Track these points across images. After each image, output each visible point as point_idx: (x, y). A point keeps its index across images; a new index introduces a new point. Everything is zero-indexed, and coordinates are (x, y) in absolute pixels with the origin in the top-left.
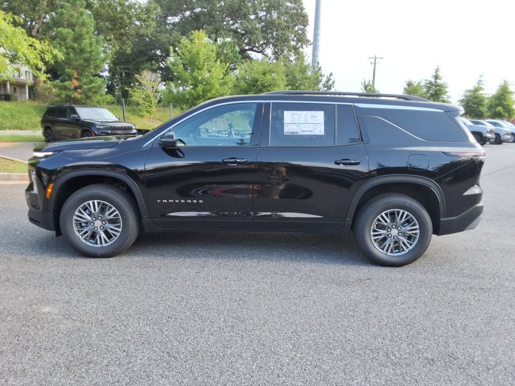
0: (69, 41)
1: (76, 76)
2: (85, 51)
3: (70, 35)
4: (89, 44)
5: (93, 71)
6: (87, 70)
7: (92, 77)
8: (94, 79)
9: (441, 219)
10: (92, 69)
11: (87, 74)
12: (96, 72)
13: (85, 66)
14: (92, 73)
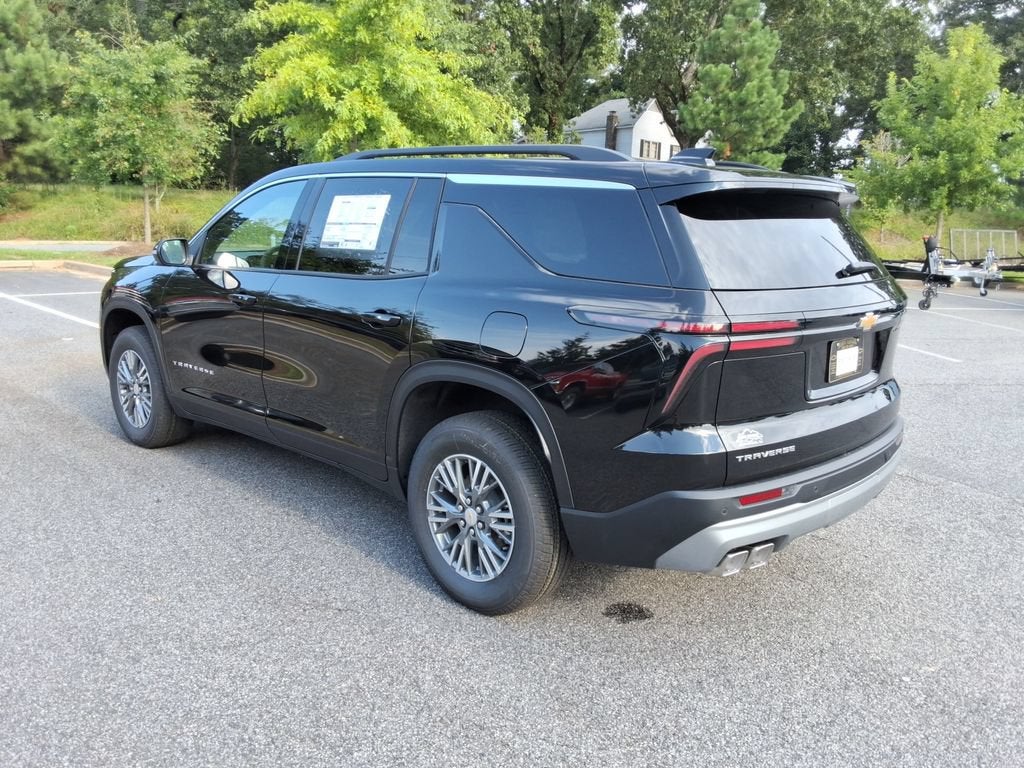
0: (722, 86)
1: (728, 154)
2: (748, 103)
3: (725, 76)
4: (756, 89)
5: (761, 140)
6: (751, 139)
7: (754, 154)
8: (760, 156)
9: (562, 510)
10: (759, 137)
11: (749, 147)
12: (769, 143)
13: (746, 133)
14: (761, 144)
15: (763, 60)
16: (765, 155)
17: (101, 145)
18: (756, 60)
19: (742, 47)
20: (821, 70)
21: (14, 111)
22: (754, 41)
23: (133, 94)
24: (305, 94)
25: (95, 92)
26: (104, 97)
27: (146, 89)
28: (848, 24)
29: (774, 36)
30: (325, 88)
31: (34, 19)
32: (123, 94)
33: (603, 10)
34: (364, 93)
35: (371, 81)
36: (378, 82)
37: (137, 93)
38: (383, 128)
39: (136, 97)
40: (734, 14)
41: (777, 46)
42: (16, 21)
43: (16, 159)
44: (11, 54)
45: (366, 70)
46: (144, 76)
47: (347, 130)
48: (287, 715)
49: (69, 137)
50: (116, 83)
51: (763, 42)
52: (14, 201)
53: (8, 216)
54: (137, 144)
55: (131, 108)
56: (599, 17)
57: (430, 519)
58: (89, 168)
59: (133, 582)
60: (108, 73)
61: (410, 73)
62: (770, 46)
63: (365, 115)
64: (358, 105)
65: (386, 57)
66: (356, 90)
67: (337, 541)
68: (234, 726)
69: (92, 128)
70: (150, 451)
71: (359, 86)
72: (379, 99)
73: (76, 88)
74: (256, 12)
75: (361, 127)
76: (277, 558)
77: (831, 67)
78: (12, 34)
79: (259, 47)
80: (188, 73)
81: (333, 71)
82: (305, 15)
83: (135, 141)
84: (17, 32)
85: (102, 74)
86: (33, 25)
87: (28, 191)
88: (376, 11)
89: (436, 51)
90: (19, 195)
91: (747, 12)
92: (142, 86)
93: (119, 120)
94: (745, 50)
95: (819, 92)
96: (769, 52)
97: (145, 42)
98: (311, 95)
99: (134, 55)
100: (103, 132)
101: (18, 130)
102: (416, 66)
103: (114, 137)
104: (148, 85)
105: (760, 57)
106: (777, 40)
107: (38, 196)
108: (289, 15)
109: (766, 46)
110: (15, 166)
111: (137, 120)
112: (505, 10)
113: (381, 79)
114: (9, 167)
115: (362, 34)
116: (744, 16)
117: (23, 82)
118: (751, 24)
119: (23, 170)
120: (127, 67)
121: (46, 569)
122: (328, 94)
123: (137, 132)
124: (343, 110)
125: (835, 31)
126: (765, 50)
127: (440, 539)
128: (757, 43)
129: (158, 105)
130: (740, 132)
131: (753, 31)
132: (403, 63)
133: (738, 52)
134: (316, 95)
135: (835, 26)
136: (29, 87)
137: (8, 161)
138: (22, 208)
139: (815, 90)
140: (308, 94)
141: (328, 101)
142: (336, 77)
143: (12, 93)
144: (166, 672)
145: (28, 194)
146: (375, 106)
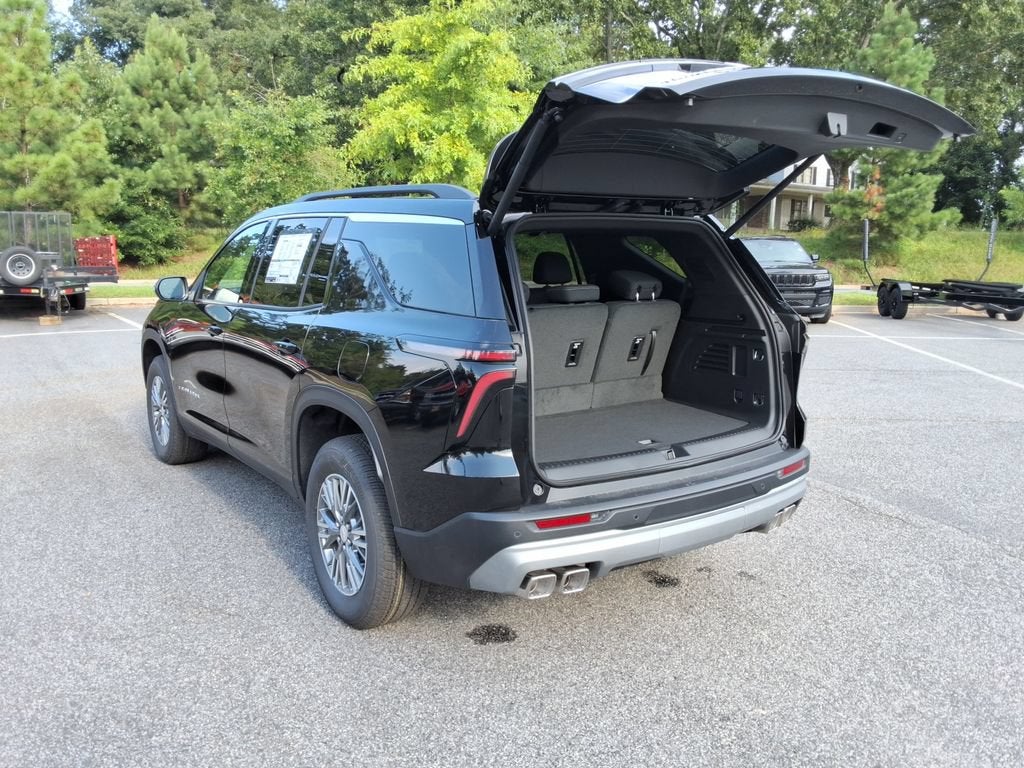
1: (878, 176)
5: (915, 161)
6: (903, 161)
7: (907, 176)
8: (914, 178)
9: (396, 529)
10: (912, 157)
11: (901, 169)
12: (924, 164)
13: (897, 155)
14: (915, 166)
15: (914, 79)
16: (918, 178)
17: (246, 192)
18: (907, 79)
19: (892, 67)
20: (987, 85)
21: (191, 163)
22: (904, 60)
23: (276, 144)
24: (398, 141)
25: (243, 144)
26: (250, 148)
27: (288, 140)
28: (1017, 36)
29: (927, 54)
30: (416, 135)
31: (211, 81)
32: (266, 145)
33: (743, 38)
34: (453, 136)
35: (460, 126)
36: (466, 126)
37: (280, 144)
38: (466, 169)
39: (278, 147)
40: (883, 33)
41: (931, 63)
42: (196, 83)
43: (193, 206)
44: (190, 113)
45: (456, 114)
46: (284, 128)
47: (437, 172)
48: (121, 700)
49: (220, 185)
50: (262, 135)
51: (915, 60)
52: (191, 243)
53: (186, 258)
54: (278, 190)
55: (274, 157)
56: (739, 44)
57: (320, 535)
58: (238, 213)
59: (77, 579)
60: (255, 127)
61: (495, 116)
62: (923, 63)
63: (452, 157)
64: (445, 148)
65: (476, 101)
66: (446, 134)
67: (271, 554)
68: (73, 704)
69: (240, 177)
70: (171, 467)
71: (448, 130)
72: (466, 142)
73: (227, 141)
74: (356, 67)
75: (449, 168)
76: (209, 565)
77: (998, 81)
78: (192, 95)
79: (366, 99)
80: (324, 123)
81: (426, 117)
82: (402, 66)
83: (276, 188)
84: (196, 94)
85: (250, 128)
86: (209, 86)
87: (204, 234)
88: (466, 59)
89: (528, 92)
90: (195, 238)
91: (896, 31)
92: (283, 138)
93: (263, 169)
94: (895, 69)
95: (985, 109)
96: (922, 70)
97: (289, 97)
98: (403, 141)
99: (278, 110)
100: (248, 180)
101: (194, 180)
102: (503, 109)
103: (258, 184)
104: (290, 136)
105: (912, 76)
106: (931, 57)
107: (212, 239)
108: (387, 67)
109: (920, 64)
110: (192, 212)
111: (278, 169)
112: (639, 45)
113: (469, 123)
114: (187, 213)
115: (455, 82)
116: (894, 34)
117: (199, 137)
118: (901, 42)
119: (199, 216)
120: (272, 120)
121: (18, 564)
122: (418, 140)
123: (277, 180)
124: (430, 154)
125: (1004, 43)
126: (917, 68)
127: (328, 553)
128: (907, 61)
129: (298, 153)
130: (890, 154)
131: (903, 49)
132: (490, 106)
133: (887, 71)
134: (407, 141)
135: (1002, 39)
136: (203, 141)
137: (187, 208)
138: (198, 250)
139: (980, 107)
140: (401, 139)
141: (417, 146)
142: (427, 122)
143: (189, 147)
144: (51, 655)
145: (203, 237)
146: (461, 149)
